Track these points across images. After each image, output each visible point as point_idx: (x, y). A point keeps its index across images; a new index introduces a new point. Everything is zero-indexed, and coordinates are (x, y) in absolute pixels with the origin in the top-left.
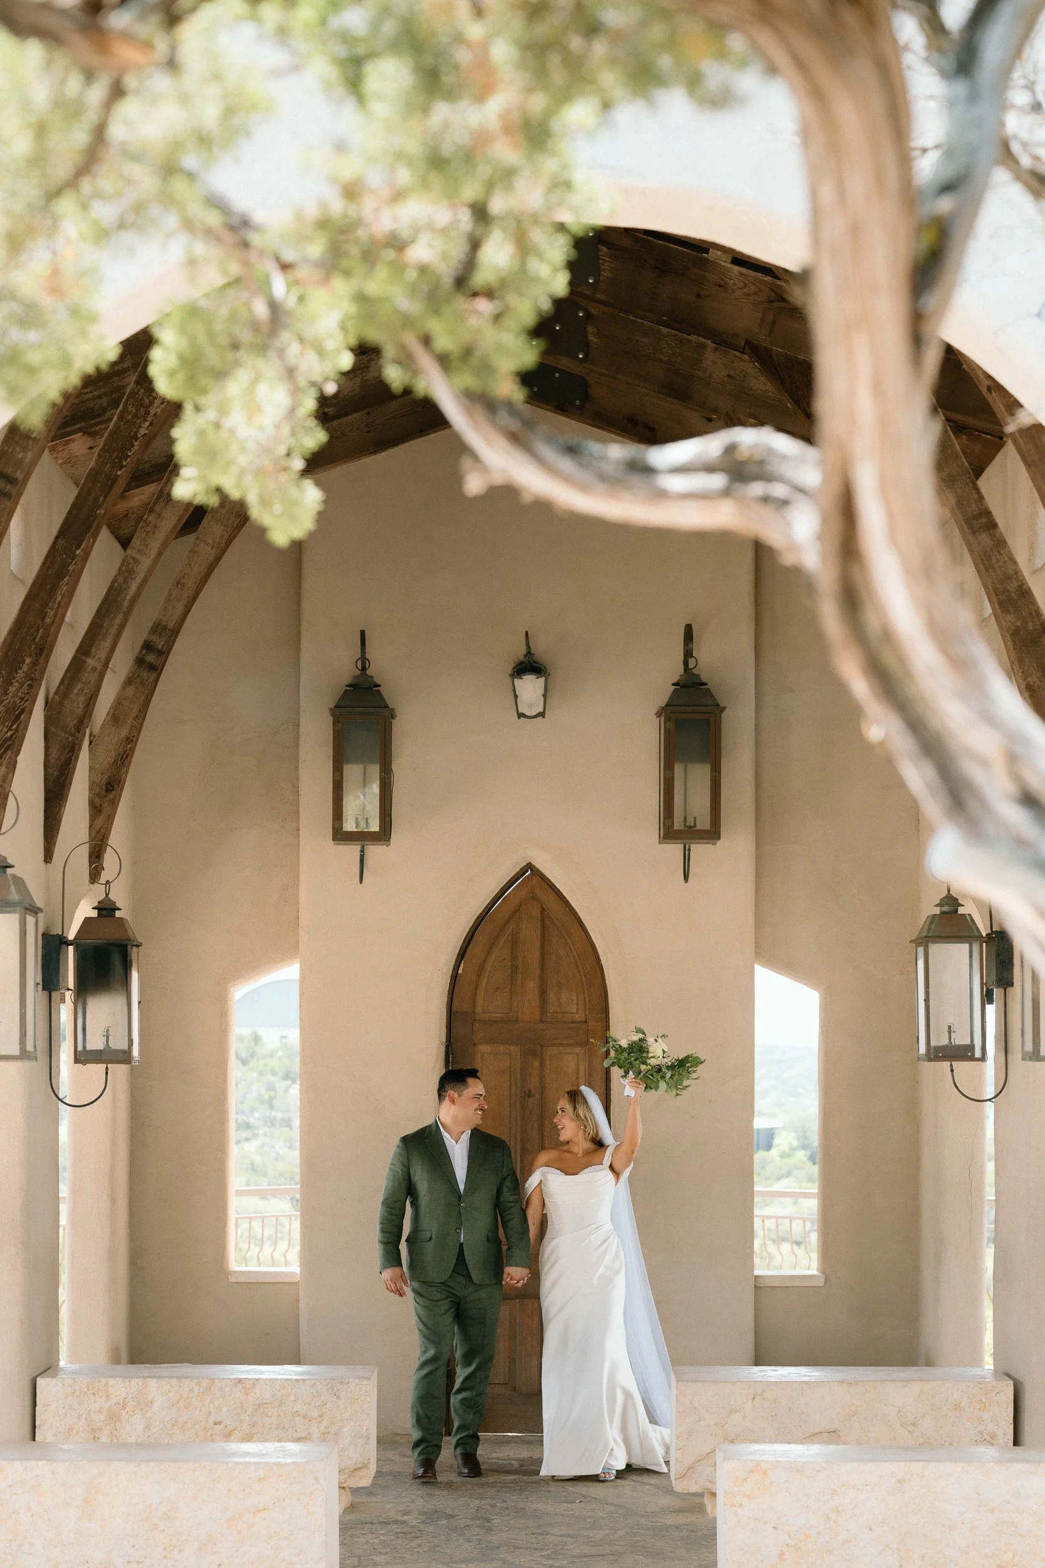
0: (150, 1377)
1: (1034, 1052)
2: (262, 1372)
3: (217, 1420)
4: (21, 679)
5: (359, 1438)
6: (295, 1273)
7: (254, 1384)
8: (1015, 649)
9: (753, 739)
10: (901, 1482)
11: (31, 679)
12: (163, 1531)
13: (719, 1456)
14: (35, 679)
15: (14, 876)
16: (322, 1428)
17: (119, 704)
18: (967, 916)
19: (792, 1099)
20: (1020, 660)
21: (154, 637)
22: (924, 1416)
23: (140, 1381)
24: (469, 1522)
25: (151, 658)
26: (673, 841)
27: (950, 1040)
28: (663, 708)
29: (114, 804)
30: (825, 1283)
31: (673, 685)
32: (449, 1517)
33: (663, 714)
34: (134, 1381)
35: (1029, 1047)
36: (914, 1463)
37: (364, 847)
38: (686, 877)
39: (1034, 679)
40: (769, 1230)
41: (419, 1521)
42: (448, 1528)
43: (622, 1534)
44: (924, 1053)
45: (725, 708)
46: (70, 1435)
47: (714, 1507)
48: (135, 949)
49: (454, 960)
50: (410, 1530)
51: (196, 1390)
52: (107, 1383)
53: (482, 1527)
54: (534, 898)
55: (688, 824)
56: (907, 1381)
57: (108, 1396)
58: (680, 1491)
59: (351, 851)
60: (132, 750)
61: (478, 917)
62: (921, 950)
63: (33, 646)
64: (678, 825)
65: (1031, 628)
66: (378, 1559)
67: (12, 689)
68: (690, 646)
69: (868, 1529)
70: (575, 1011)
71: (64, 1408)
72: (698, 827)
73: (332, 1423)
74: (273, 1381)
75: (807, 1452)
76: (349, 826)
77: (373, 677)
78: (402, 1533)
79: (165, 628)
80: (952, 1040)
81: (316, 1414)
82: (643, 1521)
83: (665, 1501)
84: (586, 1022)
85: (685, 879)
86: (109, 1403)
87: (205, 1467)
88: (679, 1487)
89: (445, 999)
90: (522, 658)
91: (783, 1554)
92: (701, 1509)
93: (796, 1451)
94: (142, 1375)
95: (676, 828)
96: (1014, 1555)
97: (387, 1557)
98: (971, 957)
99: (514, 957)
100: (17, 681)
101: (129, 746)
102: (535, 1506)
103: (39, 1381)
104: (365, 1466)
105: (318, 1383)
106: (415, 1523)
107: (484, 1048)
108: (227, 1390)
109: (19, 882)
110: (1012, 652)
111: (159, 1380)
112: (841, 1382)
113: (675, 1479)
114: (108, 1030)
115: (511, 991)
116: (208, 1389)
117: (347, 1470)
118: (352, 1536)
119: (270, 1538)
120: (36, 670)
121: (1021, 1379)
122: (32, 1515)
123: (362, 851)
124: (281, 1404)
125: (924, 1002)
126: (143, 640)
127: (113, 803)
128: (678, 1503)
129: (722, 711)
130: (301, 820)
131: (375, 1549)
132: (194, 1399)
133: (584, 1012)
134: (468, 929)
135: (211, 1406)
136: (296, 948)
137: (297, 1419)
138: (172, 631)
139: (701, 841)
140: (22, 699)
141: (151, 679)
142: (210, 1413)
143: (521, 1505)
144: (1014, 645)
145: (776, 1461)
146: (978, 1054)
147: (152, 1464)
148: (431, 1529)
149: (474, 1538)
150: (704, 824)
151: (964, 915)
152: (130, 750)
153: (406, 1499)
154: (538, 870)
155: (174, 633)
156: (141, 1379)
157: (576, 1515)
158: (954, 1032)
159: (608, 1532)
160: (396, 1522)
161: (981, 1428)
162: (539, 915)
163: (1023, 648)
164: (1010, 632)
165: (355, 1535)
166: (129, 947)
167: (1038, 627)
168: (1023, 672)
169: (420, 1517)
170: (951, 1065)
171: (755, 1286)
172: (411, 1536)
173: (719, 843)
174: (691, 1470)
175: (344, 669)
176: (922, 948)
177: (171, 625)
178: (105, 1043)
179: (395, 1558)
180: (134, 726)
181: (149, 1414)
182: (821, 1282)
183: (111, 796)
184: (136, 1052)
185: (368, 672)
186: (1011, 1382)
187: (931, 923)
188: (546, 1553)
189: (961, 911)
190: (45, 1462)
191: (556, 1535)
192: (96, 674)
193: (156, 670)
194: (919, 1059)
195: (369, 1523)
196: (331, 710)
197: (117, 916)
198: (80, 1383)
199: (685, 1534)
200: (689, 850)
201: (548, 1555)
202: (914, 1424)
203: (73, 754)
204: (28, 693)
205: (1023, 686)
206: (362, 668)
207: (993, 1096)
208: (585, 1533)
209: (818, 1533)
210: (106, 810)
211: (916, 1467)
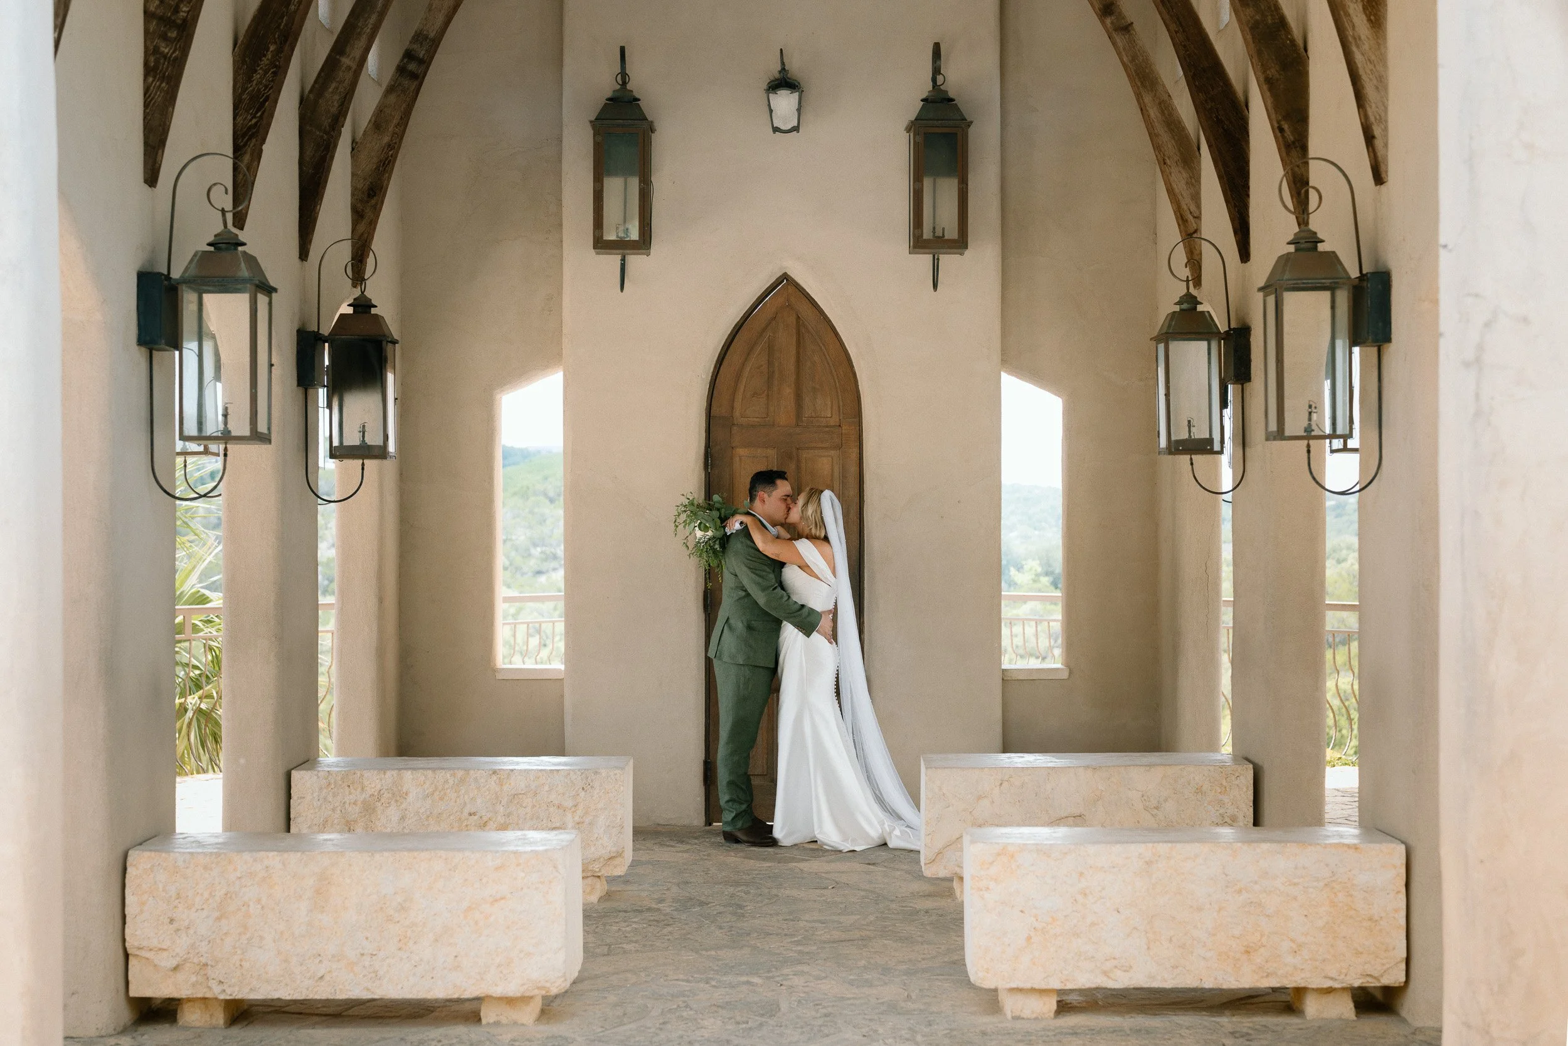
0: (405, 769)
1: (1278, 431)
2: (518, 763)
3: (472, 811)
4: (265, 66)
5: (613, 827)
6: (560, 669)
7: (509, 775)
8: (1254, 42)
9: (998, 154)
10: (1149, 863)
11: (276, 66)
12: (398, 922)
13: (966, 839)
14: (280, 67)
15: (245, 253)
16: (577, 819)
17: (381, 111)
18: (1207, 314)
19: (1037, 532)
20: (1259, 53)
21: (415, 46)
22: (1166, 800)
23: (395, 773)
24: (721, 909)
25: (412, 67)
26: (922, 251)
27: (1190, 434)
28: (912, 122)
29: (377, 210)
30: (1069, 675)
31: (922, 100)
32: (702, 904)
33: (913, 129)
34: (389, 773)
35: (1273, 427)
36: (1161, 844)
37: (625, 256)
38: (935, 286)
39: (1273, 72)
40: (1017, 647)
41: (672, 908)
42: (701, 915)
43: (872, 919)
44: (1165, 446)
45: (972, 122)
46: (325, 827)
47: (962, 892)
48: (390, 346)
49: (713, 366)
50: (663, 917)
51: (451, 782)
52: (362, 776)
53: (734, 914)
54: (790, 306)
55: (936, 235)
56: (1150, 765)
57: (363, 789)
58: (929, 876)
59: (612, 261)
60: (394, 157)
61: (736, 325)
62: (1161, 347)
63: (277, 33)
64: (927, 234)
65: (1270, 21)
66: (626, 946)
67: (256, 77)
68: (938, 63)
69: (1116, 912)
70: (829, 415)
71: (319, 800)
72: (946, 237)
73: (586, 813)
74: (527, 771)
75: (1054, 835)
76: (610, 236)
77: (632, 91)
78: (654, 920)
79: (426, 37)
80: (1192, 434)
81: (569, 803)
82: (893, 906)
83: (916, 886)
84: (840, 426)
85: (934, 288)
86: (364, 796)
87: (440, 857)
88: (928, 872)
89: (704, 404)
90: (777, 76)
91: (1031, 938)
92: (950, 893)
93: (1043, 834)
94: (397, 767)
95: (925, 237)
96: (1262, 936)
97: (637, 945)
98: (1209, 354)
99: (770, 363)
100: (261, 68)
101: (391, 153)
102: (788, 892)
103: (294, 773)
104: (620, 854)
105: (572, 773)
106: (668, 910)
107: (741, 451)
108: (483, 780)
109: (252, 261)
110: (1252, 46)
111: (414, 772)
112: (1087, 767)
113: (925, 864)
114: (364, 426)
115: (768, 395)
116: (462, 781)
117: (602, 859)
118: (604, 925)
119: (508, 927)
120: (281, 58)
121: (1260, 763)
122: (263, 908)
123: (623, 260)
124: (536, 794)
125: (1164, 397)
126: (405, 49)
127: (375, 208)
128: (926, 888)
129: (969, 126)
130: (564, 231)
131: (626, 937)
132: (449, 791)
133: (838, 417)
134: (726, 337)
135: (466, 797)
136: (559, 356)
137: (551, 809)
138: (433, 40)
139: (949, 250)
140: (266, 87)
141: (413, 87)
142: (465, 804)
143: (774, 891)
144: (1253, 38)
145: (1024, 844)
146: (1217, 447)
147: (386, 854)
148: (684, 917)
149: (724, 924)
150: (952, 233)
151: (1203, 312)
152: (392, 156)
153: (661, 888)
154: (793, 280)
155: (434, 44)
156: (396, 771)
157: (828, 900)
158: (1194, 426)
159: (859, 917)
160: (649, 909)
161: (1222, 811)
162: (795, 323)
163: (1262, 41)
164: (1250, 26)
165: (607, 923)
166: (384, 343)
167: (1276, 21)
168: (1262, 65)
169: (675, 905)
170: (1191, 459)
171: (1003, 679)
172: (663, 923)
173: (967, 252)
174: (940, 855)
175: (605, 84)
176: (1163, 344)
177: (432, 35)
178: (361, 439)
179: (644, 946)
180: (397, 134)
181: (403, 806)
182: (1065, 675)
183: (373, 202)
184: (392, 448)
185: (629, 87)
186: (1251, 766)
187: (1172, 319)
188: (796, 939)
189: (1200, 308)
190: (276, 853)
191: (807, 921)
192: (351, 74)
193: (418, 78)
194: (1159, 453)
195: (623, 911)
196: (591, 122)
197: (372, 313)
198: (335, 775)
199: (934, 918)
200: (938, 259)
201: (799, 941)
202: (1157, 808)
203: (328, 152)
204: (272, 81)
205: (1262, 79)
206: (622, 82)
207: (1231, 489)
208: (835, 918)
209: (1065, 916)
210: (369, 213)
211: (1163, 848)
